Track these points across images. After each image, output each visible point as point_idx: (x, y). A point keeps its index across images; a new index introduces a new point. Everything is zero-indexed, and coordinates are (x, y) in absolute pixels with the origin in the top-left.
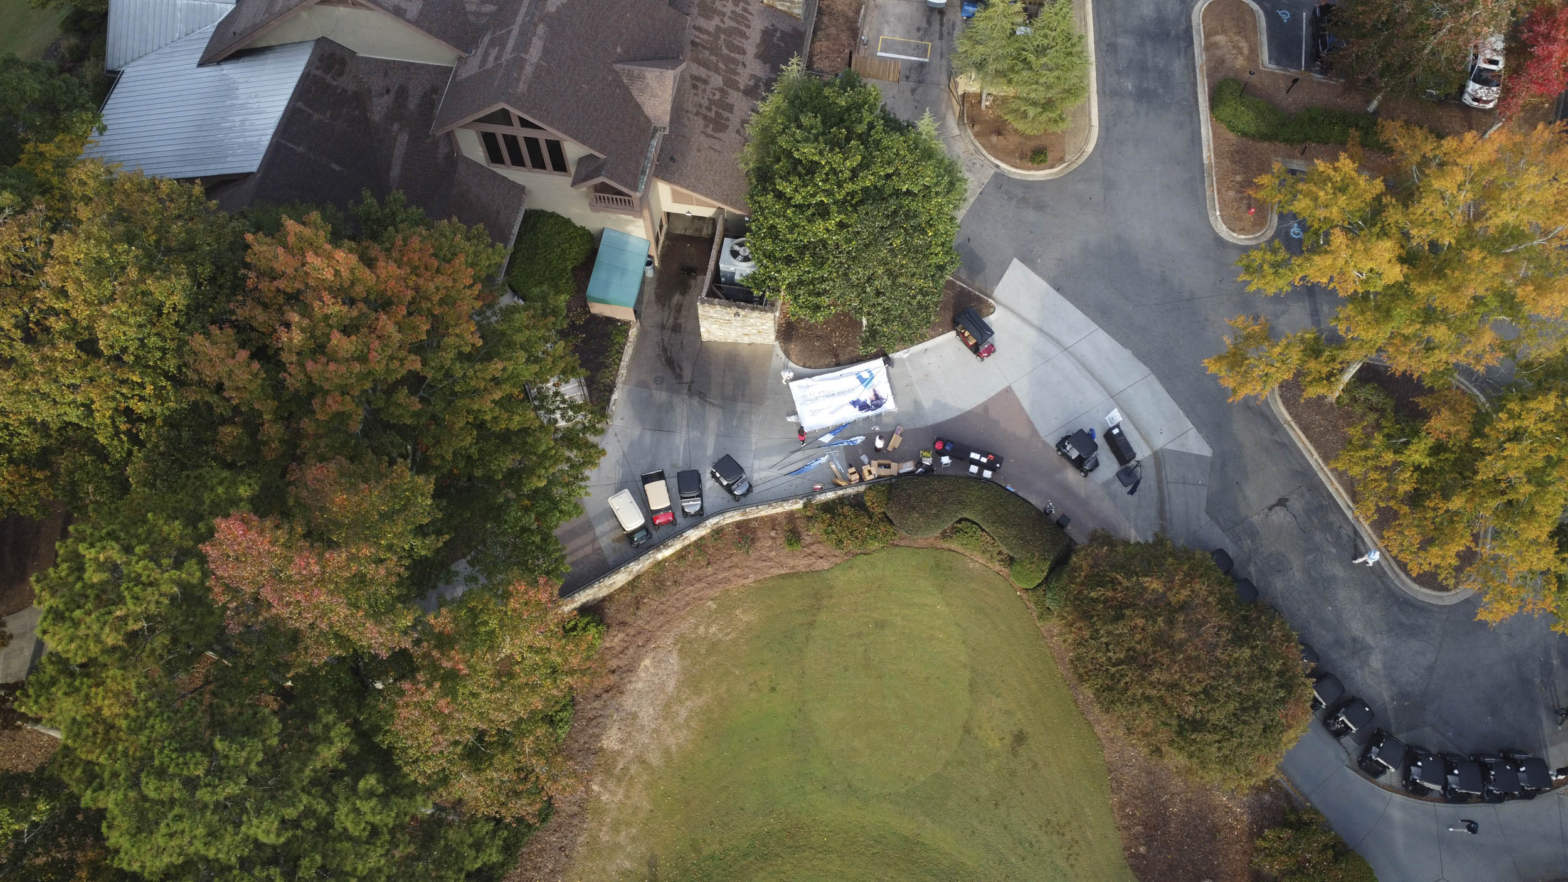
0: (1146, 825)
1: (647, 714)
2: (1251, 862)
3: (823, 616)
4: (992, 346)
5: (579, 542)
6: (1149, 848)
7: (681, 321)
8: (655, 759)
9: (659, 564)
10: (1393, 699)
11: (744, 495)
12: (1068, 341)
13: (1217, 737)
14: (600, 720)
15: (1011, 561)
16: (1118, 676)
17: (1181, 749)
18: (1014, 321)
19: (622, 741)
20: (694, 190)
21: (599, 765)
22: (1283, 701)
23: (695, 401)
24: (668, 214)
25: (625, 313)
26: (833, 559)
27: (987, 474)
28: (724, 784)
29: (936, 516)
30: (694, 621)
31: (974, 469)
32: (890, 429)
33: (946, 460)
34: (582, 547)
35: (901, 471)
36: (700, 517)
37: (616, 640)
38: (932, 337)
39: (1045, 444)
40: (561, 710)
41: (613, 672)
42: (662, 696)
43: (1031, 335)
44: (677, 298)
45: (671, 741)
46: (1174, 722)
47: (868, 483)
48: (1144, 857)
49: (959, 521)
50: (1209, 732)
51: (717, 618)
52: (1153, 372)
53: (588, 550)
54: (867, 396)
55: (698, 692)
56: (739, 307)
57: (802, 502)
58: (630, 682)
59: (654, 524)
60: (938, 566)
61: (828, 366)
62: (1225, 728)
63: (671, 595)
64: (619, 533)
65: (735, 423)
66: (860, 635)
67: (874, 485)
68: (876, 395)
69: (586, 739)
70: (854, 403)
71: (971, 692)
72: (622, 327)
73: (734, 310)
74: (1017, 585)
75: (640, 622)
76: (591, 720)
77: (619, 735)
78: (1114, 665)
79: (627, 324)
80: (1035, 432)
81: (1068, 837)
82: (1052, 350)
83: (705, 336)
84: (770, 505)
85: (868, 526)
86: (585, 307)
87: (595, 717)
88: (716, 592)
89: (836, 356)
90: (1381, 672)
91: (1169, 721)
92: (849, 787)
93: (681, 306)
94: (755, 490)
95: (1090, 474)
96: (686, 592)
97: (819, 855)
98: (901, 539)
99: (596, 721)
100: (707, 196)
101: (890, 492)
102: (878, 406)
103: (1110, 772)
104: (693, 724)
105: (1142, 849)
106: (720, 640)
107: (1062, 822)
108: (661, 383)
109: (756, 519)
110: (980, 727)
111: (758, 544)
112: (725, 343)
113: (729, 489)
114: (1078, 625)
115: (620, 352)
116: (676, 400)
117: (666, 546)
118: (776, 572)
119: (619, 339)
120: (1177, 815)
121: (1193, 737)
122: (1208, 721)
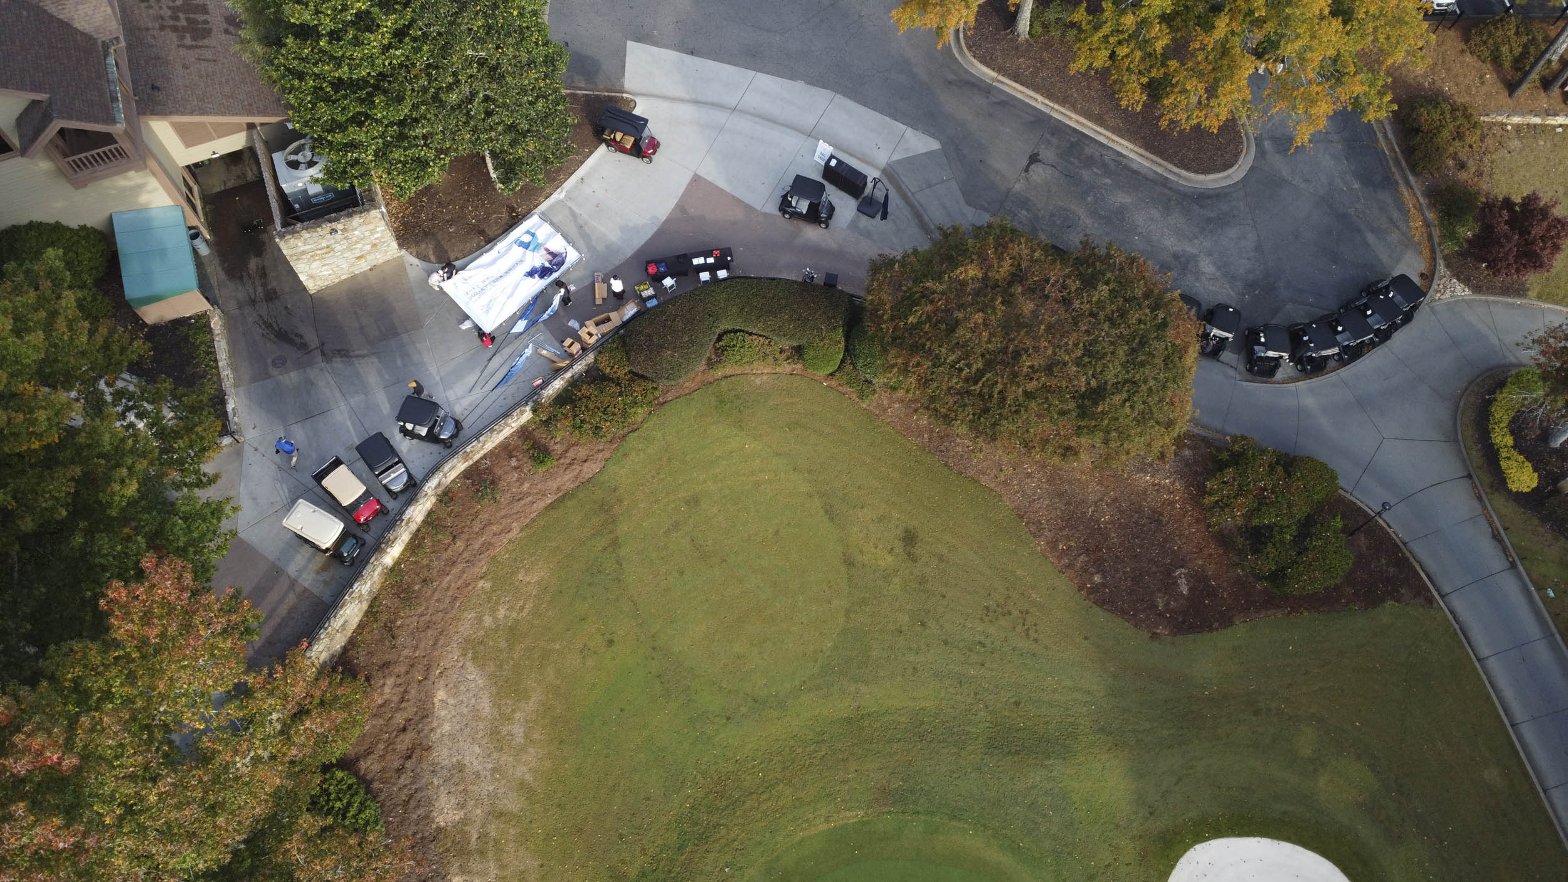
0: (1087, 551)
1: (474, 756)
2: (1209, 526)
3: (623, 528)
4: (652, 139)
5: (273, 596)
6: (1104, 574)
7: (273, 284)
8: (512, 803)
9: (394, 570)
11: (453, 436)
12: (732, 101)
13: (1124, 395)
14: (419, 795)
15: (798, 352)
16: (986, 390)
17: (1092, 431)
18: (664, 105)
19: (461, 806)
20: (203, 112)
21: (448, 850)
22: (1164, 325)
23: (338, 364)
24: (188, 167)
25: (192, 304)
26: (601, 455)
27: (722, 274)
28: (611, 783)
29: (692, 342)
30: (473, 615)
31: (705, 276)
32: (587, 282)
33: (668, 282)
34: (282, 600)
35: (626, 318)
36: (413, 488)
37: (387, 690)
38: (582, 163)
39: (765, 215)
40: (360, 811)
41: (404, 730)
42: (481, 725)
43: (688, 111)
44: (253, 263)
45: (521, 771)
46: (1072, 405)
47: (594, 348)
48: (1103, 585)
49: (720, 339)
50: (1113, 394)
51: (499, 599)
52: (837, 92)
53: (291, 599)
54: (539, 259)
55: (522, 695)
56: (330, 222)
57: (528, 408)
58: (432, 730)
59: (360, 525)
60: (722, 402)
61: (479, 247)
62: (1126, 381)
63: (428, 599)
64: (320, 559)
65: (399, 363)
66: (676, 526)
67: (601, 347)
68: (551, 253)
69: (414, 828)
70: (531, 274)
71: (831, 519)
72: (200, 322)
73: (327, 227)
74: (821, 374)
75: (406, 652)
76: (406, 803)
77: (453, 800)
78: (976, 383)
79: (203, 317)
80: (749, 208)
81: (1016, 613)
82: (721, 117)
83: (312, 286)
84: (492, 430)
85: (621, 394)
86: (137, 319)
87: (411, 797)
88: (482, 567)
89: (482, 232)
90: (1218, 274)
91: (1065, 407)
92: (755, 701)
93: (263, 268)
94: (465, 425)
95: (832, 223)
96: (444, 584)
97: (764, 797)
98: (665, 393)
99: (416, 799)
100: (223, 114)
101: (624, 344)
102: (562, 263)
103: (1022, 517)
104: (536, 736)
105: (1097, 579)
106: (517, 621)
107: (1001, 601)
108: (284, 364)
109: (484, 457)
110: (861, 552)
111: (503, 484)
112: (341, 283)
113: (432, 438)
114: (914, 361)
115: (211, 352)
116: (312, 373)
117: (390, 543)
118: (541, 505)
119: (201, 338)
120: (1112, 522)
121: (1100, 409)
122: (1106, 383)
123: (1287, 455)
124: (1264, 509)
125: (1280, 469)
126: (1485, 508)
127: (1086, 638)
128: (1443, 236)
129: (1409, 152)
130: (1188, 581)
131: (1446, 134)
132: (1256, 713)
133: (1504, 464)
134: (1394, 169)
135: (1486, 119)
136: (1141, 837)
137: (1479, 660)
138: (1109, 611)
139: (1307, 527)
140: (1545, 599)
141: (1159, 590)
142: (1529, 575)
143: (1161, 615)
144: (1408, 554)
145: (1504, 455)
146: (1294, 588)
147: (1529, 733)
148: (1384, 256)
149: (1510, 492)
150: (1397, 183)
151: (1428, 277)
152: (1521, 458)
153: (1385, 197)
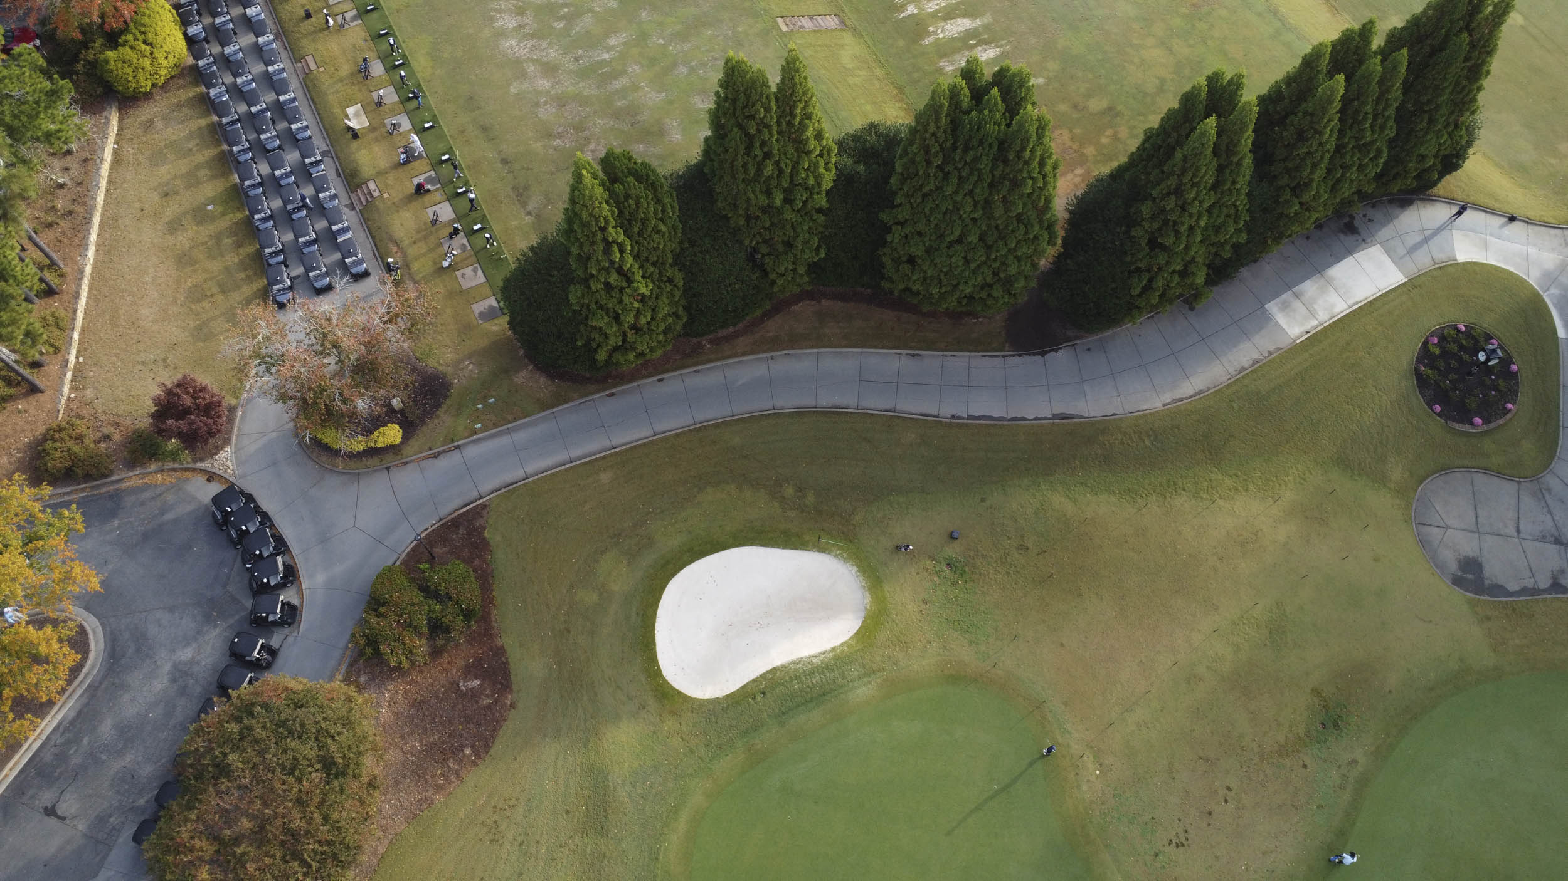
0: (446, 760)
2: (425, 664)
6: (463, 746)
10: (216, 626)
13: (329, 741)
16: (318, 857)
17: (358, 765)
22: (265, 706)
46: (335, 784)
48: (473, 747)
50: (328, 750)
62: (317, 739)
78: (310, 866)
81: (495, 817)
91: (337, 789)
103: (415, 816)
105: (468, 751)
107: (485, 829)
120: (421, 741)
121: (341, 761)
122: (318, 756)
123: (369, 602)
124: (415, 624)
125: (381, 610)
126: (413, 461)
127: (515, 759)
128: (174, 460)
129: (88, 477)
130: (470, 680)
131: (77, 449)
132: (569, 631)
133: (380, 445)
134: (103, 490)
135: (62, 412)
136: (661, 716)
137: (527, 478)
138: (493, 743)
139: (429, 591)
140: (483, 430)
141: (477, 702)
142: (465, 438)
143: (496, 701)
144: (449, 518)
145: (373, 445)
146: (477, 603)
147: (575, 452)
148: (189, 508)
149: (401, 443)
150: (117, 490)
151: (211, 477)
152: (376, 433)
153: (129, 501)
